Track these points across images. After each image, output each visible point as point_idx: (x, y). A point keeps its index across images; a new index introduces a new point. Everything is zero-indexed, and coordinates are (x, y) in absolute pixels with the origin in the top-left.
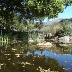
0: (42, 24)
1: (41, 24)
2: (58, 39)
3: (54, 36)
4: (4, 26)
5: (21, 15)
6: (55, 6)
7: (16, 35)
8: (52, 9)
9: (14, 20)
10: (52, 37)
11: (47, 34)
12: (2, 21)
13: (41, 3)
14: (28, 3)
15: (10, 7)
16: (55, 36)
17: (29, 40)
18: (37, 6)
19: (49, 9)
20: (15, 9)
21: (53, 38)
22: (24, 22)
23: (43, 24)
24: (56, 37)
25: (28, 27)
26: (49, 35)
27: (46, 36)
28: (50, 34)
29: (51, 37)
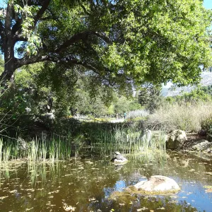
0: (158, 95)
1: (155, 95)
2: (209, 150)
3: (195, 141)
4: (51, 107)
5: (94, 77)
6: (188, 57)
7: (82, 136)
8: (179, 65)
9: (78, 90)
10: (189, 143)
11: (171, 132)
12: (46, 93)
13: (145, 57)
14: (109, 61)
15: (67, 59)
16: (199, 140)
17: (116, 160)
18: (133, 66)
19: (169, 67)
20: (80, 63)
21: (191, 145)
22: (104, 96)
23: (160, 95)
24: (202, 144)
25: (116, 107)
26: (177, 137)
27: (170, 139)
28: (181, 133)
29: (186, 142)
